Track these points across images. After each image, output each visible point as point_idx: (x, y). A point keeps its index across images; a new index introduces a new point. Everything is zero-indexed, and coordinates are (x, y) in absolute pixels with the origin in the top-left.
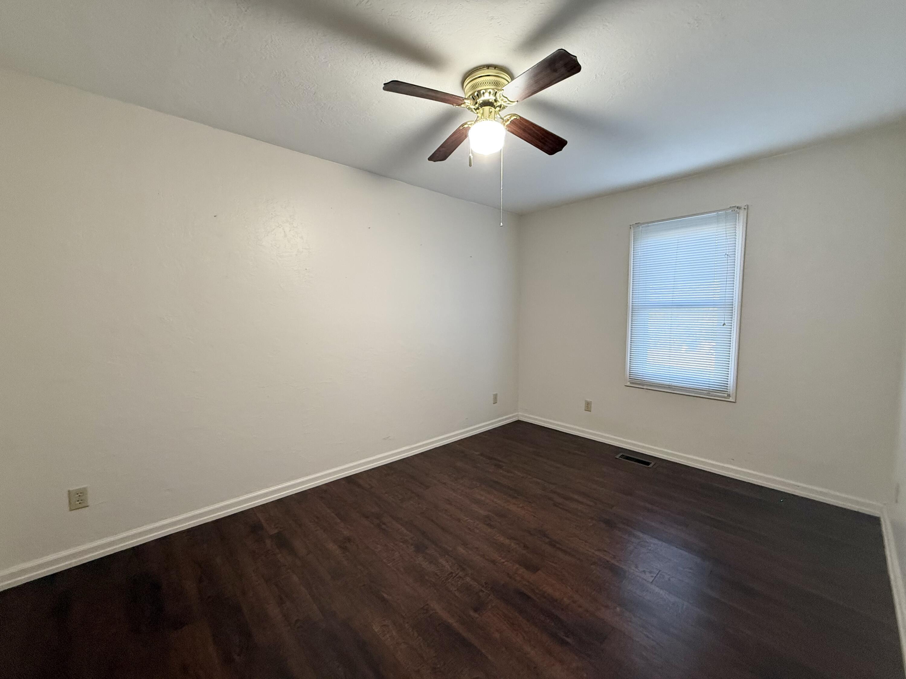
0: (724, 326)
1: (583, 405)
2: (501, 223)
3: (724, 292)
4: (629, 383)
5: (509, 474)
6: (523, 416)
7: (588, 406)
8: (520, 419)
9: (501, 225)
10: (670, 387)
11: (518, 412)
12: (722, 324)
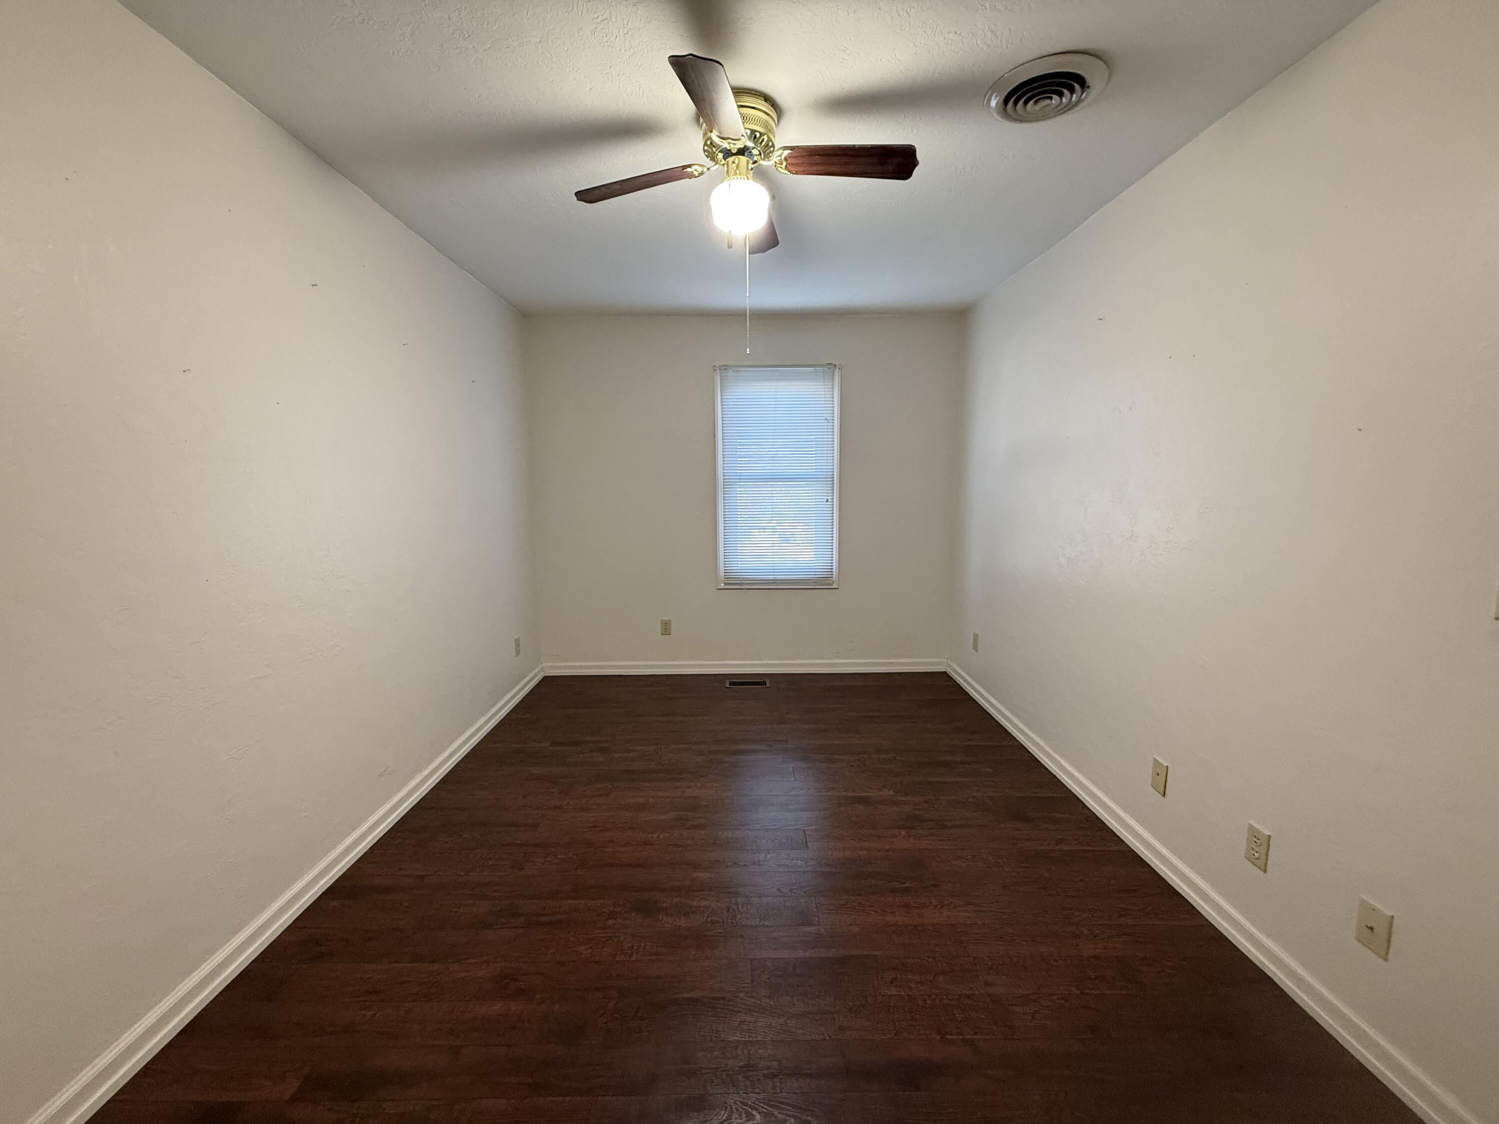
0: (828, 503)
1: (658, 628)
2: (748, 350)
3: (825, 460)
4: (723, 585)
5: (632, 755)
6: (552, 668)
7: (666, 629)
8: (546, 675)
9: (748, 353)
10: (775, 581)
11: (542, 663)
12: (825, 500)
